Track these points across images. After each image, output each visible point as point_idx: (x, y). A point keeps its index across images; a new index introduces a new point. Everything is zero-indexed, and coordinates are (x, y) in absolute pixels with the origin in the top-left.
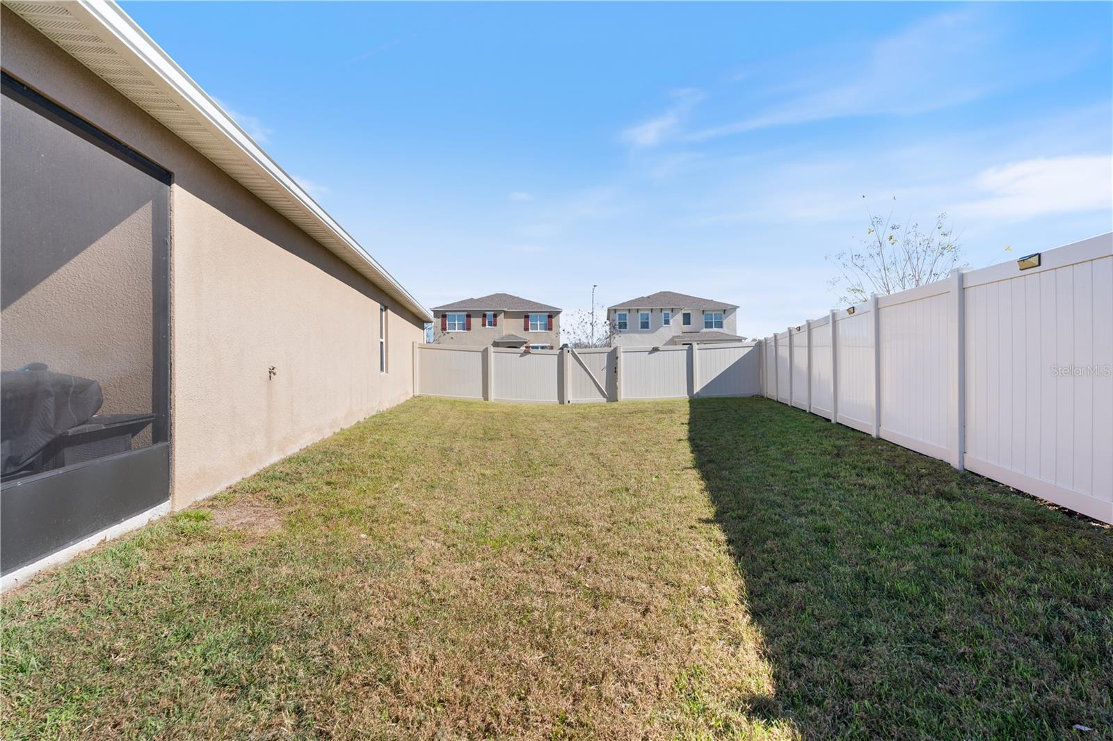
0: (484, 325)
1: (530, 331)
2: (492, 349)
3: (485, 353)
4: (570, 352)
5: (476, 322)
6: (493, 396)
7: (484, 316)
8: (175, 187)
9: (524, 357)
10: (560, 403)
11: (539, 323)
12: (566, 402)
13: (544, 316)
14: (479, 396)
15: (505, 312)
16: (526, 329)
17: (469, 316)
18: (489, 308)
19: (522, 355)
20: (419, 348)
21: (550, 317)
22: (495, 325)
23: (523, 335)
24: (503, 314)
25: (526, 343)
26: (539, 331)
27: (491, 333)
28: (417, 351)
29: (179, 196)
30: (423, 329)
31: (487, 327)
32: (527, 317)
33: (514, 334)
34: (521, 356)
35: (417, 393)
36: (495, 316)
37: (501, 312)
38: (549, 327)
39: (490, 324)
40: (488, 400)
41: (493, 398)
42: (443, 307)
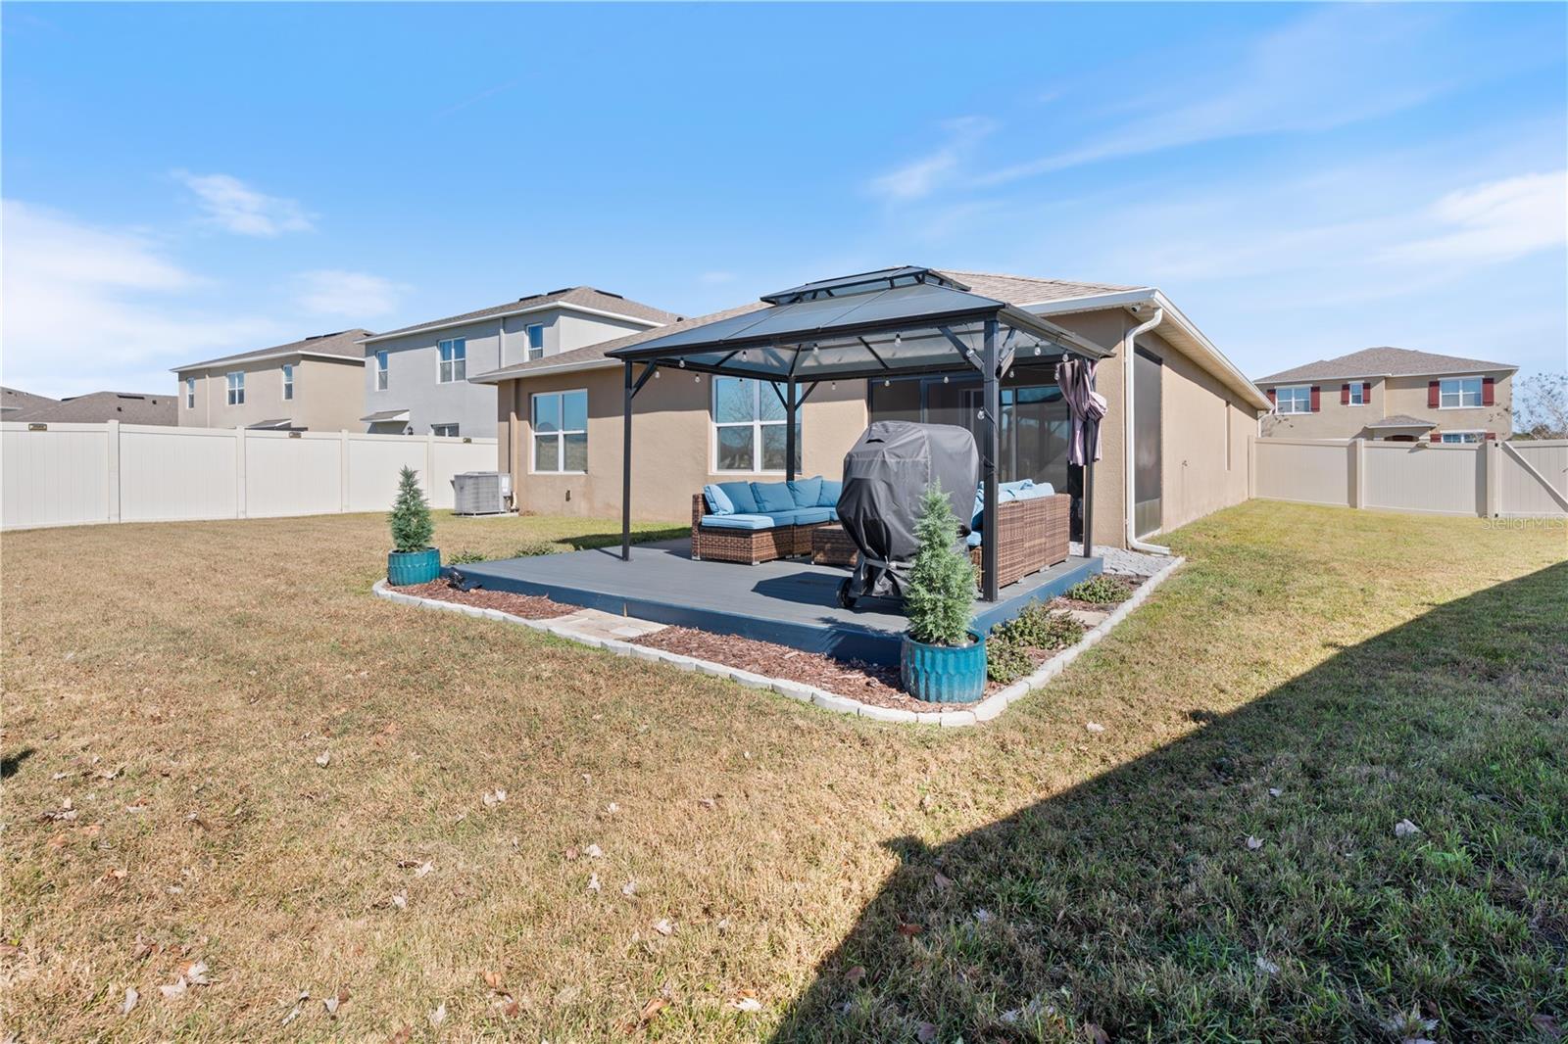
0: (1345, 402)
1: (1441, 407)
2: (1362, 442)
3: (1352, 449)
4: (1500, 446)
5: (1329, 399)
6: (1363, 503)
7: (1346, 387)
8: (1163, 366)
9: (1415, 453)
10: (1480, 516)
11: (1461, 393)
12: (1491, 514)
13: (1475, 380)
14: (1343, 502)
15: (1386, 378)
16: (1433, 404)
17: (1316, 390)
18: (1355, 375)
19: (1412, 451)
20: (1256, 442)
21: (1489, 381)
22: (1367, 401)
23: (1422, 415)
24: (1384, 381)
25: (1432, 428)
26: (1461, 406)
27: (1360, 415)
28: (1254, 446)
29: (1165, 369)
30: (1257, 419)
31: (1351, 404)
32: (1434, 384)
33: (1407, 414)
34: (1410, 452)
35: (1254, 496)
36: (1367, 386)
37: (1378, 380)
38: (1488, 400)
39: (1357, 400)
40: (1356, 507)
41: (1363, 505)
42: (1270, 378)
